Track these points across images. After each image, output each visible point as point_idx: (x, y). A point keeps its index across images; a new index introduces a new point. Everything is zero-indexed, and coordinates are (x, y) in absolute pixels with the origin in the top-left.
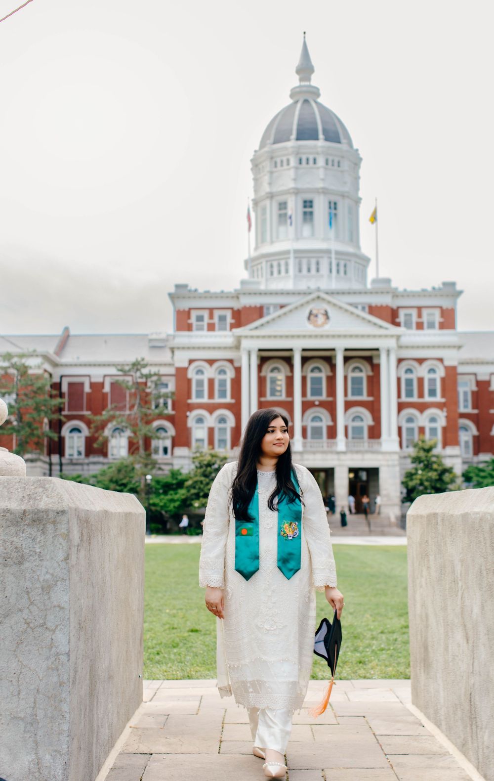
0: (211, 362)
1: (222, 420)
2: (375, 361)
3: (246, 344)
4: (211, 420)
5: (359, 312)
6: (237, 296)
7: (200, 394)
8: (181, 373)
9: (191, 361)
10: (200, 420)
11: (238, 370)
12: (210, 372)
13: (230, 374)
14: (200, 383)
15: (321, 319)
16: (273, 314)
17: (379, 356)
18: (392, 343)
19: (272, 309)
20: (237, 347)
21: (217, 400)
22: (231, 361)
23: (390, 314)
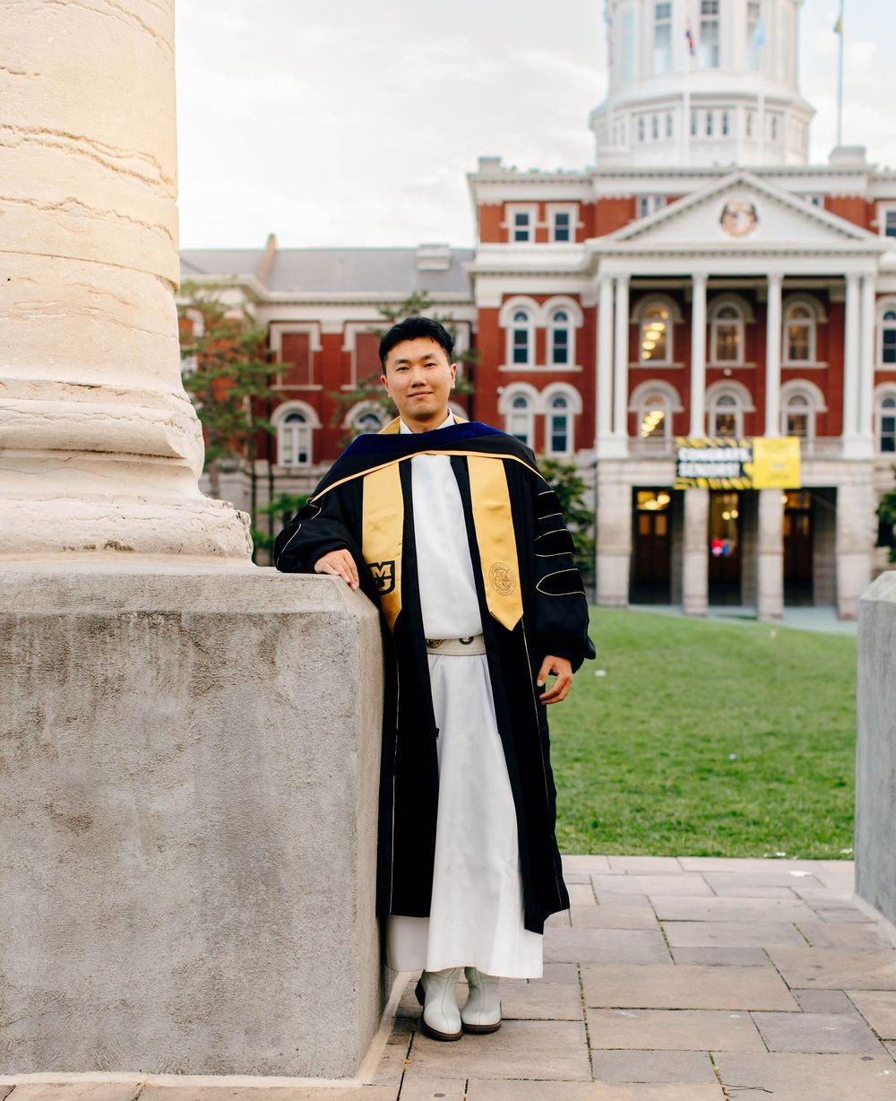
0: (541, 298)
1: (559, 402)
2: (835, 298)
3: (608, 267)
4: (540, 402)
5: (807, 206)
6: (588, 181)
7: (520, 356)
8: (490, 315)
9: (506, 297)
10: (520, 402)
11: (590, 315)
12: (539, 318)
13: (573, 322)
14: (521, 336)
15: (743, 221)
16: (653, 216)
17: (843, 290)
18: (868, 267)
19: (651, 203)
20: (590, 272)
21: (551, 366)
22: (576, 297)
23: (863, 213)
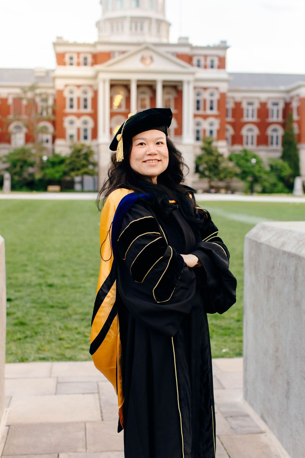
0: (79, 86)
1: (85, 123)
2: (179, 88)
3: (102, 76)
4: (79, 123)
5: (170, 56)
6: (95, 45)
7: (71, 107)
8: (60, 92)
9: (66, 86)
10: (72, 123)
11: (96, 93)
12: (77, 94)
13: (90, 96)
14: (71, 100)
15: (148, 61)
16: (117, 58)
17: (182, 86)
18: (190, 78)
19: (117, 54)
20: (95, 77)
21: (82, 110)
22: (91, 86)
23: (189, 59)
